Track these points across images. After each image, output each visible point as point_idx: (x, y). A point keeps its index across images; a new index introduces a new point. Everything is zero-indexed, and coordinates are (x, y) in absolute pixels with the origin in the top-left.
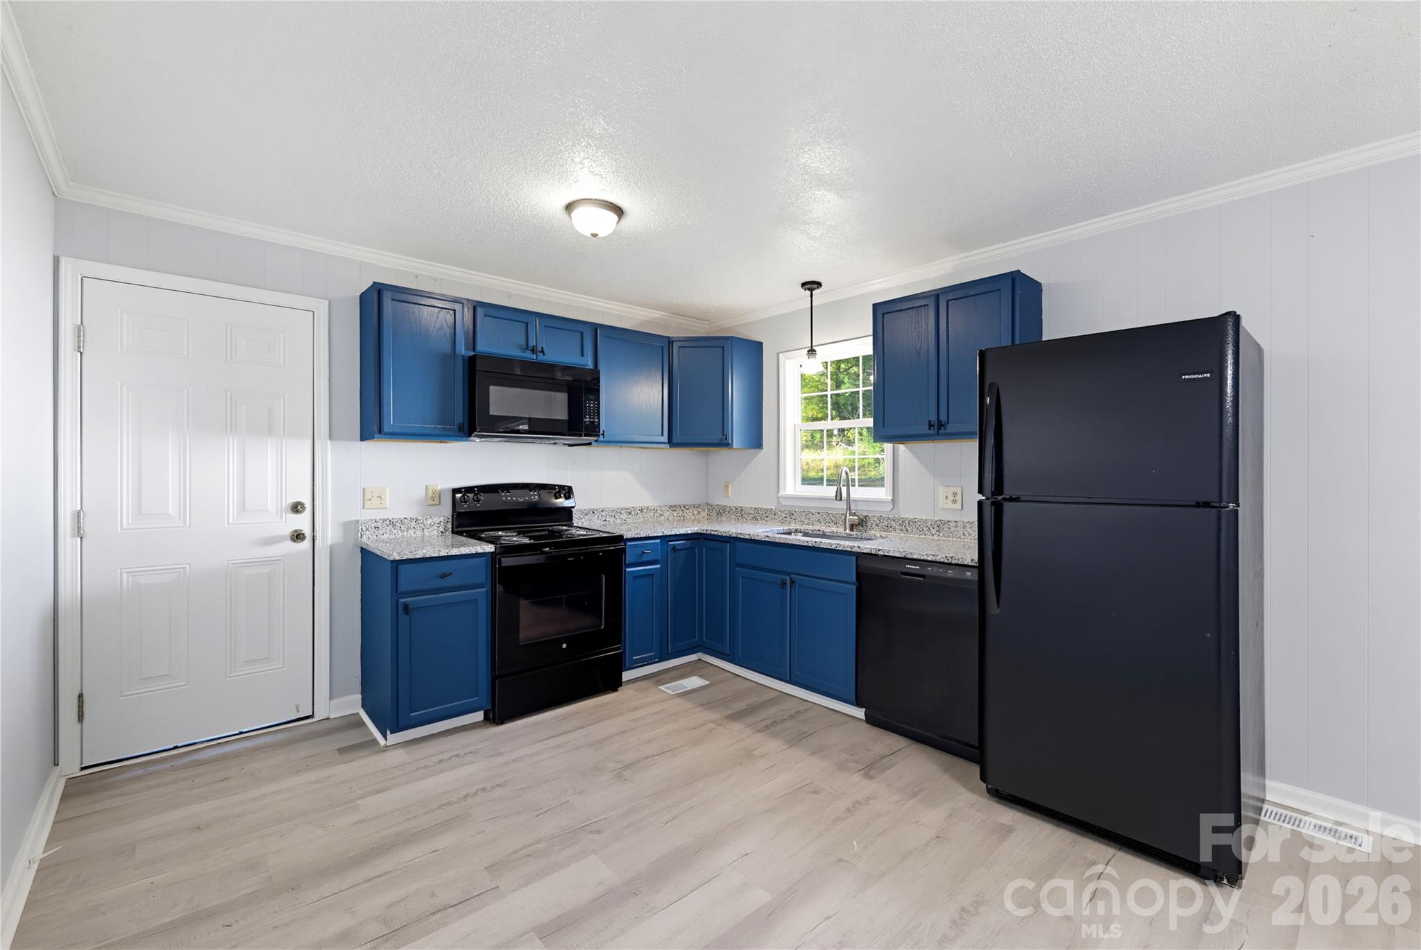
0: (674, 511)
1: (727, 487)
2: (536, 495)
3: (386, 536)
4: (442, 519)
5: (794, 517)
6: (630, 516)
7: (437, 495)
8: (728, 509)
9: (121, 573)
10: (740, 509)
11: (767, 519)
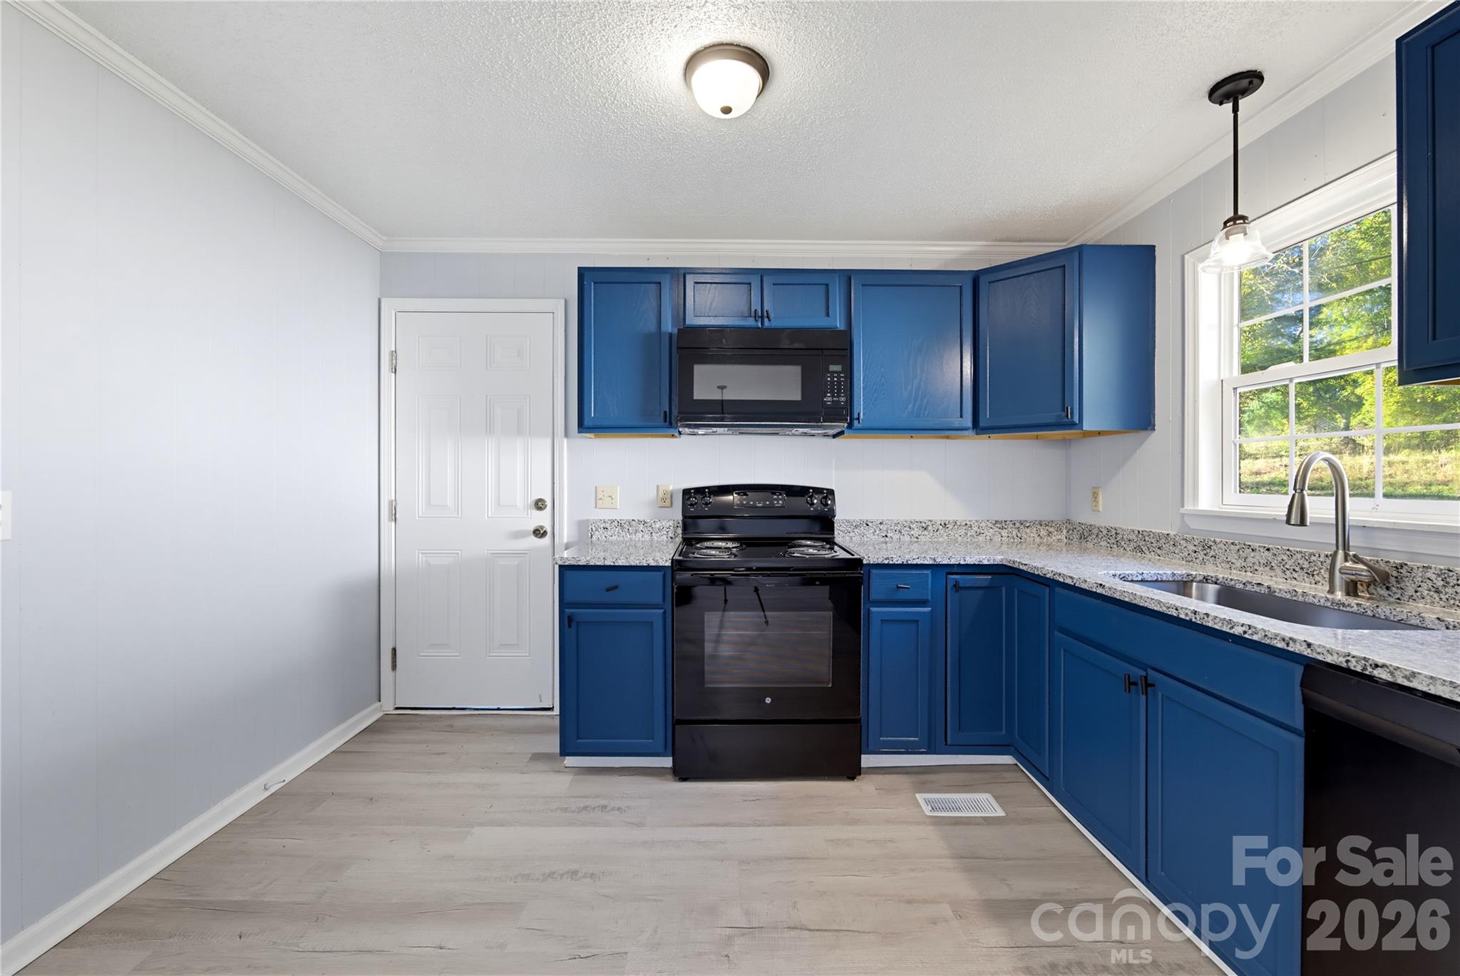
0: (1003, 528)
1: (1095, 495)
2: (781, 499)
3: (614, 538)
4: (671, 523)
5: (1212, 553)
6: (926, 533)
7: (669, 496)
8: (1095, 531)
9: (418, 553)
10: (1114, 532)
11: (1159, 552)
